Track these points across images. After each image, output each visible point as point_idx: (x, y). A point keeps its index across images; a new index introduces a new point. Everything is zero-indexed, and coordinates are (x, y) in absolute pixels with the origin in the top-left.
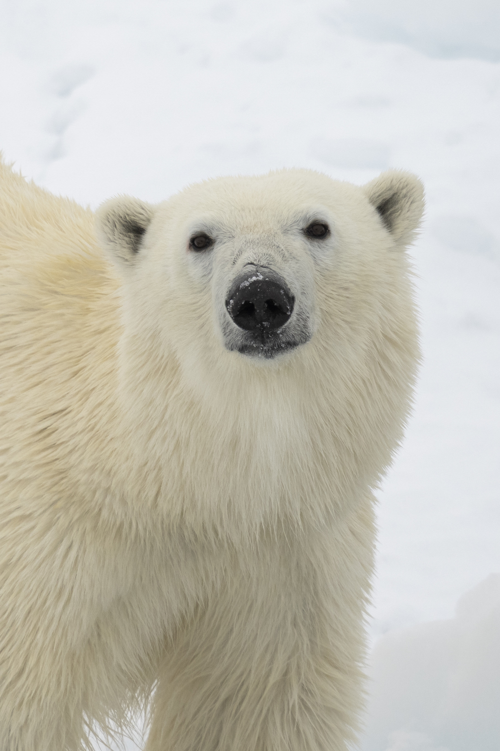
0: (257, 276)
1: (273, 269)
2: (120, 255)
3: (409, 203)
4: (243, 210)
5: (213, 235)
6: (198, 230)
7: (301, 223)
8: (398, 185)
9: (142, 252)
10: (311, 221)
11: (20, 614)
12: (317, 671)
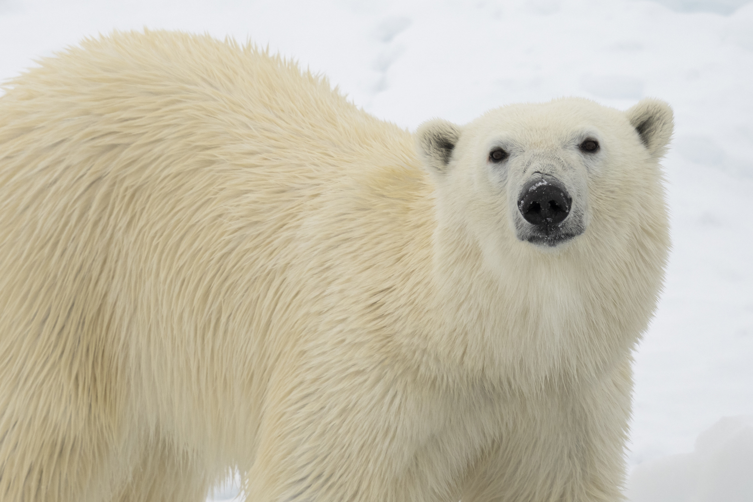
0: (542, 182)
1: (555, 176)
2: (434, 165)
4: (531, 130)
6: (496, 145)
7: (577, 140)
9: (452, 163)
11: (355, 448)
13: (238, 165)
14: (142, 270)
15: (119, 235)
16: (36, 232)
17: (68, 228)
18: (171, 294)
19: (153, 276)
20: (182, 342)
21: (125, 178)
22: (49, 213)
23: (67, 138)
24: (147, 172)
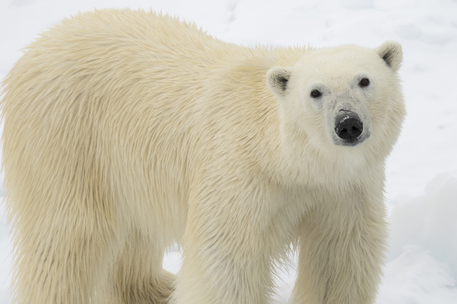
2: (278, 92)
3: (396, 54)
4: (332, 79)
5: (322, 91)
8: (390, 48)
10: (361, 79)
12: (367, 224)
13: (153, 79)
14: (110, 140)
15: (96, 123)
16: (52, 127)
17: (68, 123)
18: (128, 152)
19: (117, 143)
20: (137, 176)
21: (94, 93)
22: (57, 116)
23: (60, 75)
24: (105, 88)
